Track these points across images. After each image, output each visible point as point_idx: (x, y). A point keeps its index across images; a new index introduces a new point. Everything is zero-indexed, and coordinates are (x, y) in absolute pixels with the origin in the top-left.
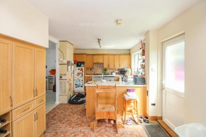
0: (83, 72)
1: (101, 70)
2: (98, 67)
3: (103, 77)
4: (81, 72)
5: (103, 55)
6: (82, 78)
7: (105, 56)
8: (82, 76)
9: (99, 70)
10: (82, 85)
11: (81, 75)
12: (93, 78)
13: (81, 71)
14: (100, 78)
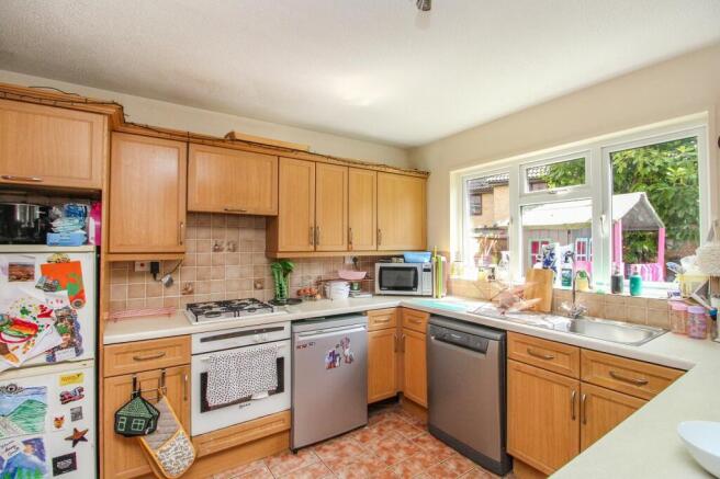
0: (78, 299)
1: (248, 270)
2: (217, 249)
3: (287, 326)
4: (59, 300)
5: (278, 151)
6: (70, 370)
7: (289, 167)
8: (74, 342)
9: (232, 272)
10: (67, 448)
11: (49, 337)
12: (197, 346)
13: (50, 288)
14: (267, 336)
